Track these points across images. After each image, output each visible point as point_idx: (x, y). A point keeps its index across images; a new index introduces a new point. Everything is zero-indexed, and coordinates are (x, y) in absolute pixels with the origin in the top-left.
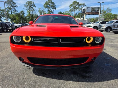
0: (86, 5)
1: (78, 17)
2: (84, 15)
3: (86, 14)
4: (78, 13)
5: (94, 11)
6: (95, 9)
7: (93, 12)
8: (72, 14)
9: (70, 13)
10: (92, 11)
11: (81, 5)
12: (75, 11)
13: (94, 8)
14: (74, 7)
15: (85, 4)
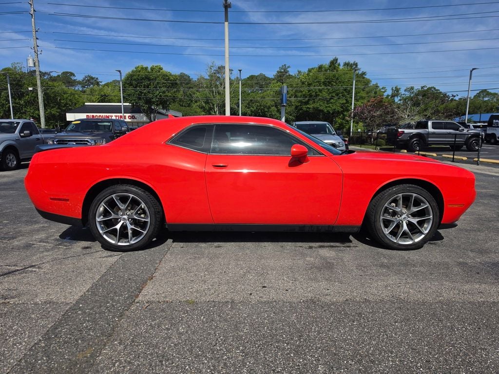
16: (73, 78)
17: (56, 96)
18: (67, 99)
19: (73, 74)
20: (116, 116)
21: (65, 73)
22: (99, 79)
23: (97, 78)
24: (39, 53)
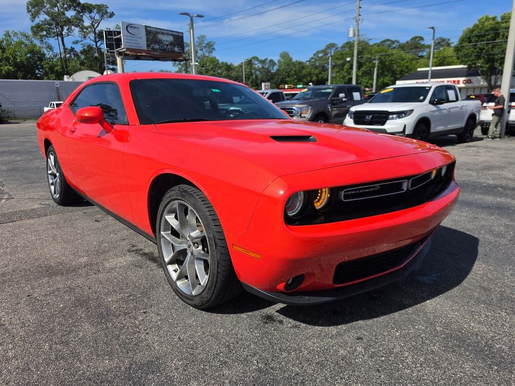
0: (112, 15)
1: (82, 64)
2: (119, 60)
3: (125, 56)
4: (78, 48)
5: (157, 47)
6: (160, 37)
7: (154, 49)
8: (50, 48)
9: (37, 42)
10: (148, 46)
11: (91, 12)
12: (60, 35)
13: (157, 33)
14: (54, 17)
15: (109, 10)
16: (422, 42)
17: (391, 63)
18: (403, 66)
19: (421, 38)
20: (448, 81)
21: (414, 38)
22: (451, 40)
23: (449, 40)
24: (360, 22)
